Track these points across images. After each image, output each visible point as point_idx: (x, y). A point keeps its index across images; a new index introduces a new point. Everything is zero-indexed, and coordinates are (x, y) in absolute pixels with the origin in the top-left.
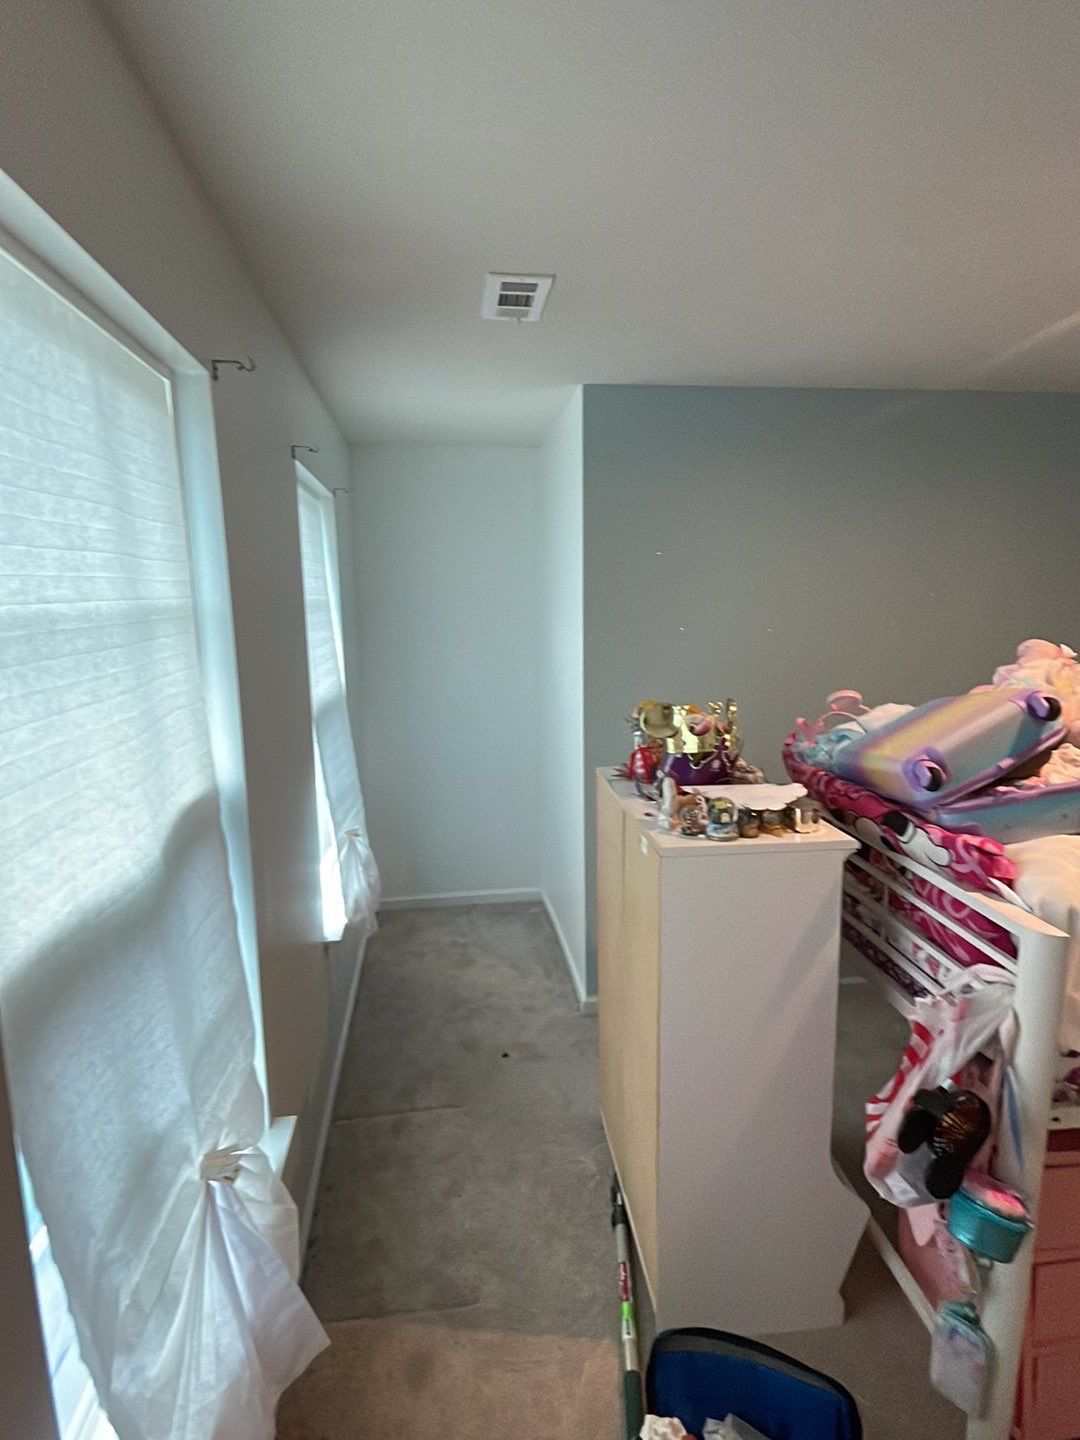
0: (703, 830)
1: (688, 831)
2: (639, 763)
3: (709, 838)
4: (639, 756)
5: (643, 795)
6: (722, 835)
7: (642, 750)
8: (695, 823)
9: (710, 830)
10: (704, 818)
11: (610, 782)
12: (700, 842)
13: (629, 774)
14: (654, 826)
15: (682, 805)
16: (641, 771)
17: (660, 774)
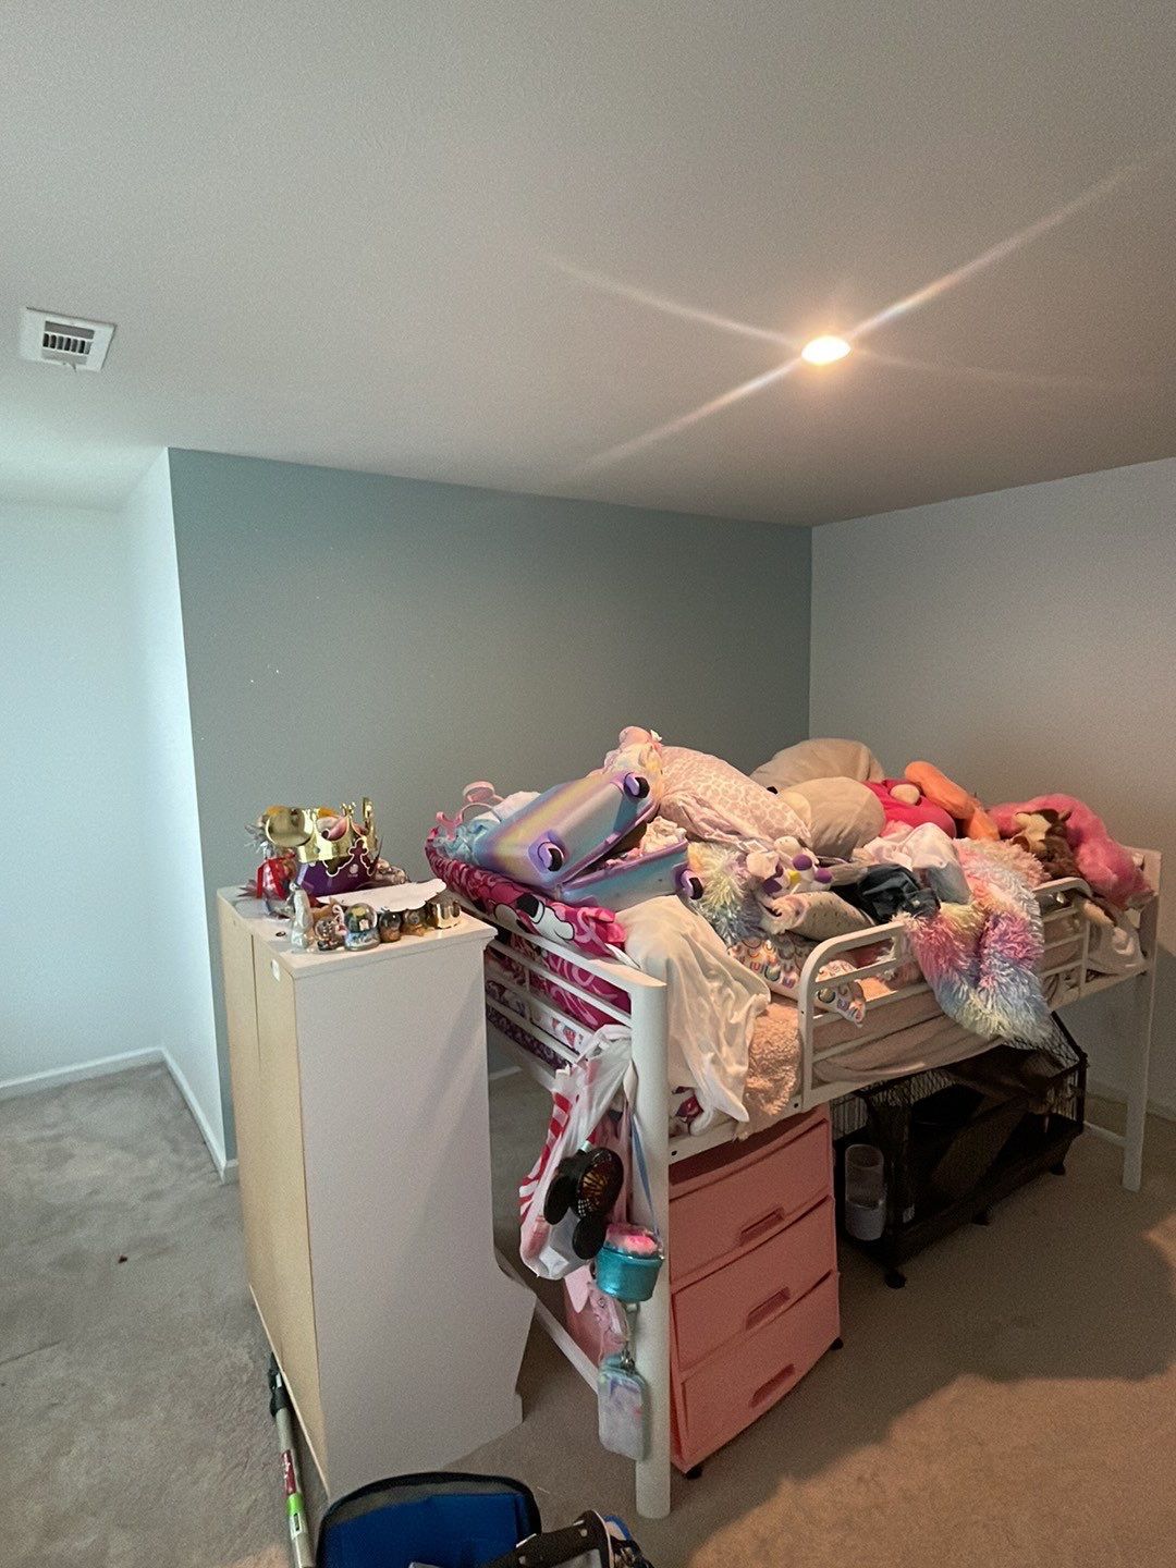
0: (341, 942)
1: (325, 946)
2: (269, 878)
3: (349, 949)
4: (267, 870)
5: (273, 914)
6: (362, 944)
7: (271, 863)
8: (332, 936)
9: (348, 942)
10: (341, 928)
11: (234, 904)
12: (340, 955)
13: (258, 892)
14: (287, 946)
15: (316, 918)
16: (271, 887)
17: (292, 887)
